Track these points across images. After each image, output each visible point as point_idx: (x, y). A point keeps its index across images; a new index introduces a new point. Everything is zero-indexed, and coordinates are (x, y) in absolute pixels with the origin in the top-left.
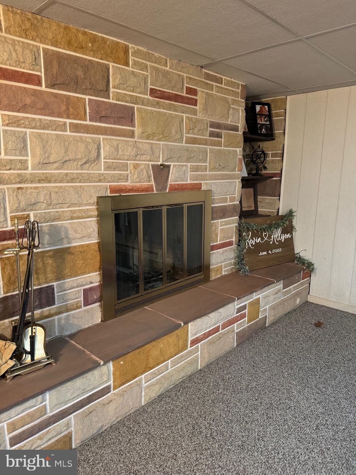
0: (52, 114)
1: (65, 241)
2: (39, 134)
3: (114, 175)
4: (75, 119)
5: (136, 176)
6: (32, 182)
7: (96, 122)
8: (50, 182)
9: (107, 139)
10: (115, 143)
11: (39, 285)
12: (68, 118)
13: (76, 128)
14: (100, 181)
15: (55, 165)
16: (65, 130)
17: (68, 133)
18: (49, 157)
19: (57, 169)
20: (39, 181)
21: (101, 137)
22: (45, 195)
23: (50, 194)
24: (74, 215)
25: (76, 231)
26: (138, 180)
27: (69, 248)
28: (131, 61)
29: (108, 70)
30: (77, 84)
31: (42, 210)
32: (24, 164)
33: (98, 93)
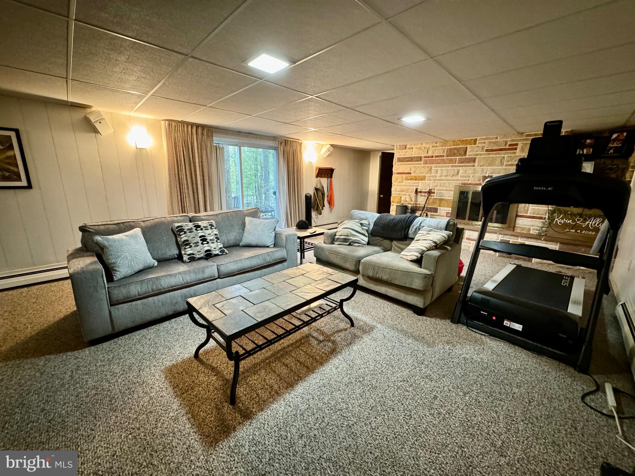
0: (446, 164)
1: (443, 197)
2: (441, 169)
3: (463, 179)
4: (452, 164)
5: (472, 179)
6: (437, 181)
7: (459, 164)
8: (442, 181)
10: (465, 169)
11: (434, 206)
12: (450, 164)
14: (457, 181)
16: (449, 167)
18: (442, 174)
19: (444, 177)
20: (439, 180)
21: (461, 168)
22: (439, 184)
23: (441, 184)
24: (447, 190)
25: (447, 194)
26: (474, 181)
27: (444, 199)
28: (477, 143)
29: (466, 148)
30: (454, 155)
31: (438, 188)
32: (436, 176)
33: (461, 155)
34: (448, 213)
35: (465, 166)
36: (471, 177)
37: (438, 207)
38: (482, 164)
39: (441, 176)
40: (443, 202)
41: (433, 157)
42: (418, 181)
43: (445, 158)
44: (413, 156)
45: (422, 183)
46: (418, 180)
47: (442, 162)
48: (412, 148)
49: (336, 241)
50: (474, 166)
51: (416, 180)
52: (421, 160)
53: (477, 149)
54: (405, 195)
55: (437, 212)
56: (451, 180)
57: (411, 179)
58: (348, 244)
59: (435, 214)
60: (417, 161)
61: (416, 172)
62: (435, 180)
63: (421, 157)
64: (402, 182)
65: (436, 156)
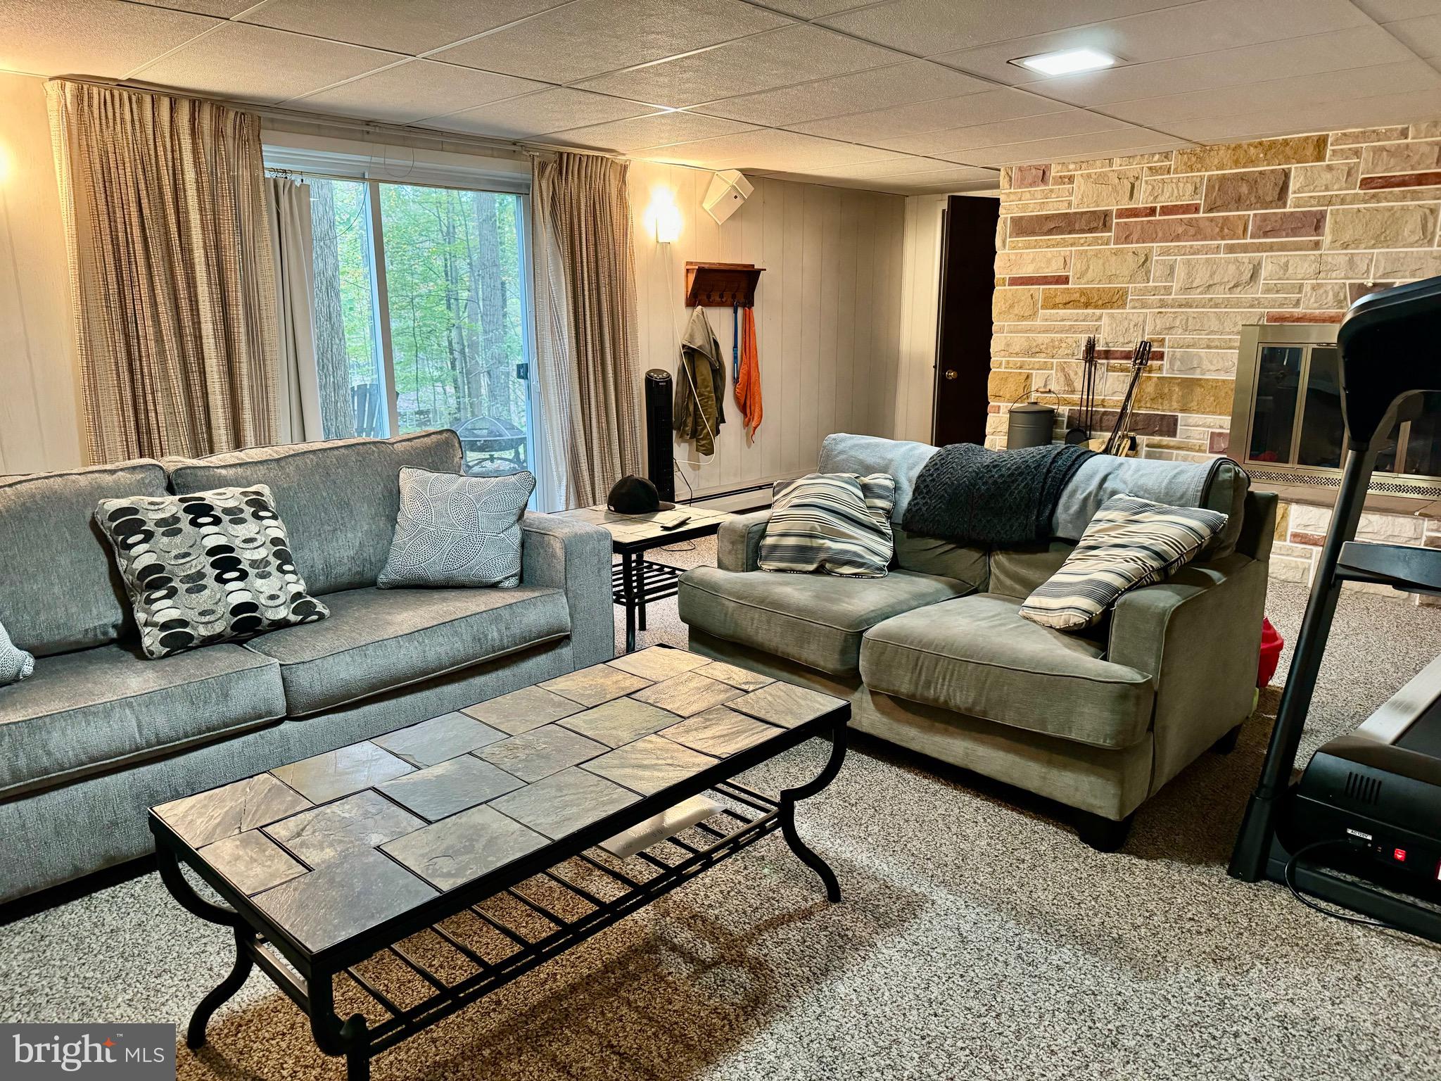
0: (1205, 239)
1: (1198, 371)
2: (1189, 260)
3: (1274, 300)
4: (1232, 239)
5: (1313, 300)
6: (1172, 307)
7: (1259, 238)
8: (1191, 307)
9: (1271, 257)
10: (1283, 260)
11: (1163, 411)
12: (1223, 239)
13: (1231, 249)
14: (1252, 306)
15: (1199, 290)
16: (1218, 252)
17: (1222, 255)
18: (1192, 282)
19: (1201, 293)
20: (1180, 306)
21: (1265, 254)
22: (1182, 320)
23: (1187, 319)
24: (1212, 344)
25: (1211, 362)
26: (1316, 305)
27: (1201, 379)
28: (1328, 153)
29: (1286, 174)
30: (1239, 202)
31: (1178, 335)
32: (1168, 290)
33: (1266, 205)
34: (1220, 434)
35: (1283, 247)
36: (1307, 288)
37: (1180, 415)
38: (1347, 237)
39: (1188, 289)
40: (1198, 390)
41: (1152, 211)
42: (1098, 312)
43: (1201, 215)
44: (1073, 210)
45: (1112, 316)
46: (1096, 307)
47: (1192, 231)
48: (1071, 179)
49: (766, 559)
50: (1317, 245)
51: (1087, 305)
52: (1106, 226)
53: (1327, 176)
54: (1044, 367)
55: (1172, 433)
56: (1228, 303)
57: (1066, 305)
58: (812, 567)
59: (1166, 440)
60: (1091, 231)
61: (1090, 275)
62: (1163, 304)
63: (1106, 214)
64: (1033, 315)
65: (1166, 210)
